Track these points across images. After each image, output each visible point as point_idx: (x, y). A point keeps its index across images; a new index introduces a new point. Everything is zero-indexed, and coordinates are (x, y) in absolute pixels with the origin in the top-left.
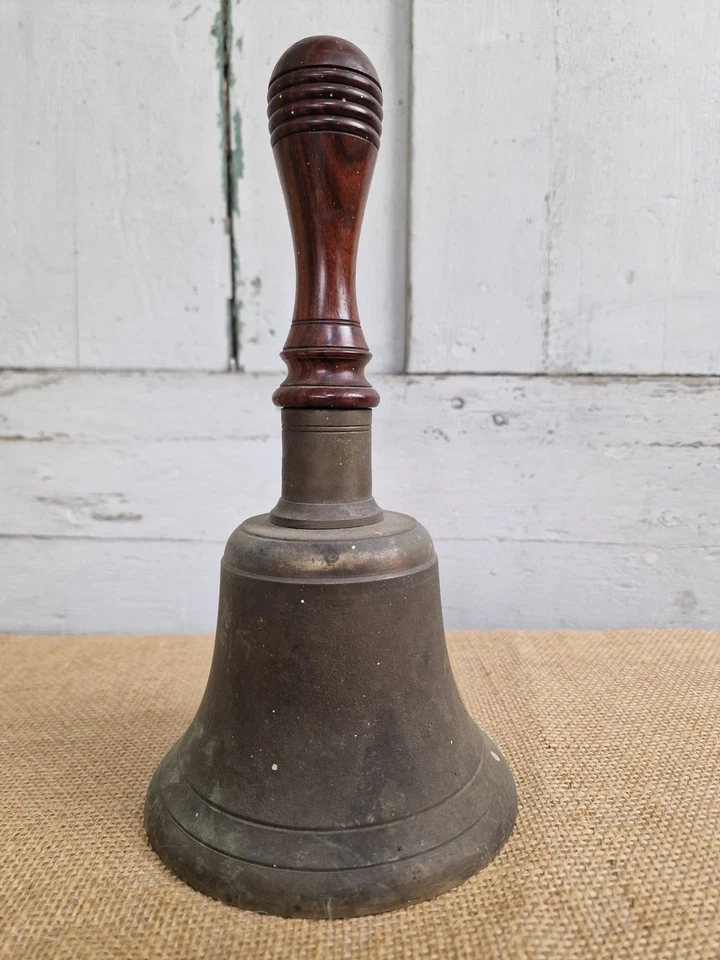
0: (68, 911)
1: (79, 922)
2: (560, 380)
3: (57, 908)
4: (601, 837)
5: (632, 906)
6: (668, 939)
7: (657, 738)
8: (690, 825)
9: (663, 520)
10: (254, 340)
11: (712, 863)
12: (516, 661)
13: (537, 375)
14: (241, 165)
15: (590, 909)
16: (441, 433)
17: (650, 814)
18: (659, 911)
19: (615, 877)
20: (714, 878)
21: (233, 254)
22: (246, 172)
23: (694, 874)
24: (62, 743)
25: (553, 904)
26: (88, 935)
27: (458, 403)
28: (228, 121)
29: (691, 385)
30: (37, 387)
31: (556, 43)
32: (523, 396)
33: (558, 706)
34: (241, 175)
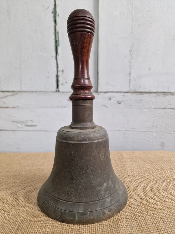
0: (23, 209)
1: (26, 210)
2: (133, 93)
3: (21, 208)
4: (139, 194)
5: (145, 207)
6: (152, 213)
7: (153, 174)
8: (158, 191)
9: (157, 126)
10: (62, 84)
11: (163, 199)
12: (122, 158)
13: (128, 92)
14: (59, 44)
15: (136, 208)
16: (106, 106)
17: (150, 189)
18: (150, 208)
19: (141, 202)
20: (163, 202)
21: (57, 64)
22: (60, 45)
23: (159, 201)
24: (20, 175)
25: (128, 207)
26: (28, 213)
27: (109, 99)
28: (56, 33)
29: (163, 94)
30: (12, 95)
31: (132, 15)
32: (124, 97)
33: (131, 167)
34: (59, 46)
